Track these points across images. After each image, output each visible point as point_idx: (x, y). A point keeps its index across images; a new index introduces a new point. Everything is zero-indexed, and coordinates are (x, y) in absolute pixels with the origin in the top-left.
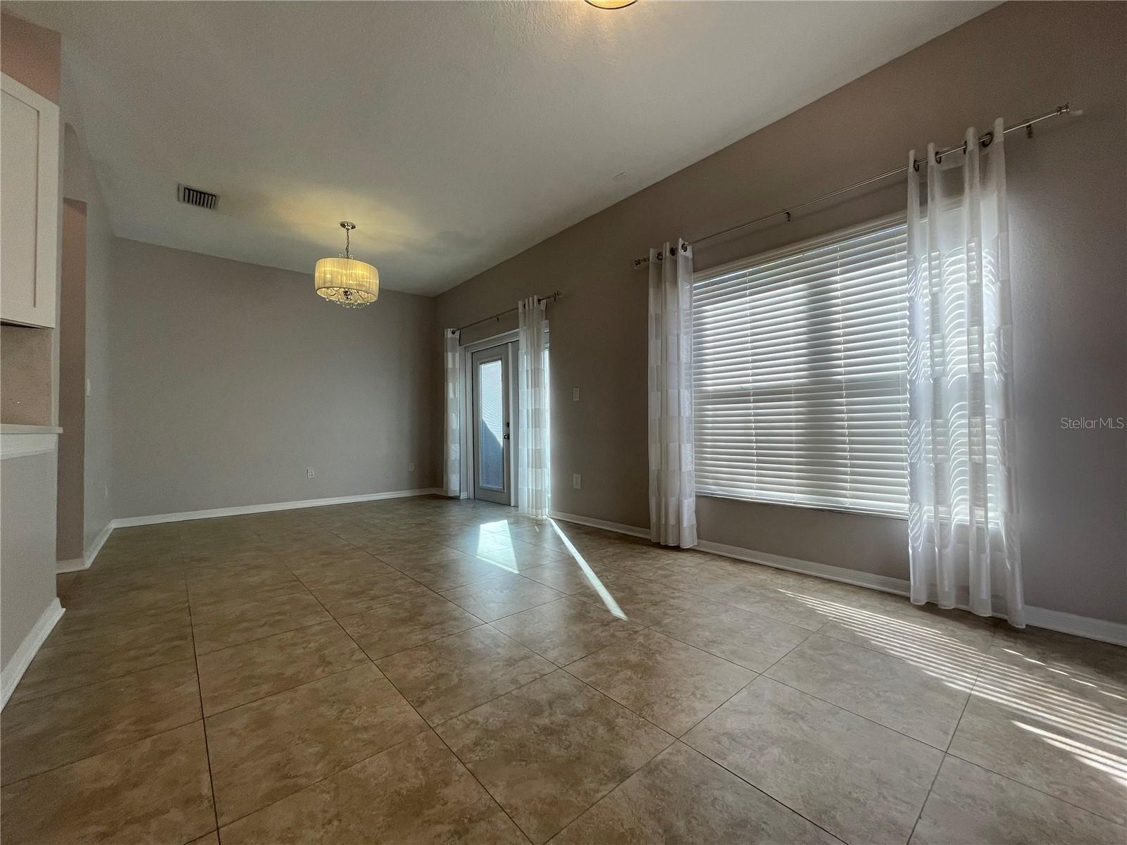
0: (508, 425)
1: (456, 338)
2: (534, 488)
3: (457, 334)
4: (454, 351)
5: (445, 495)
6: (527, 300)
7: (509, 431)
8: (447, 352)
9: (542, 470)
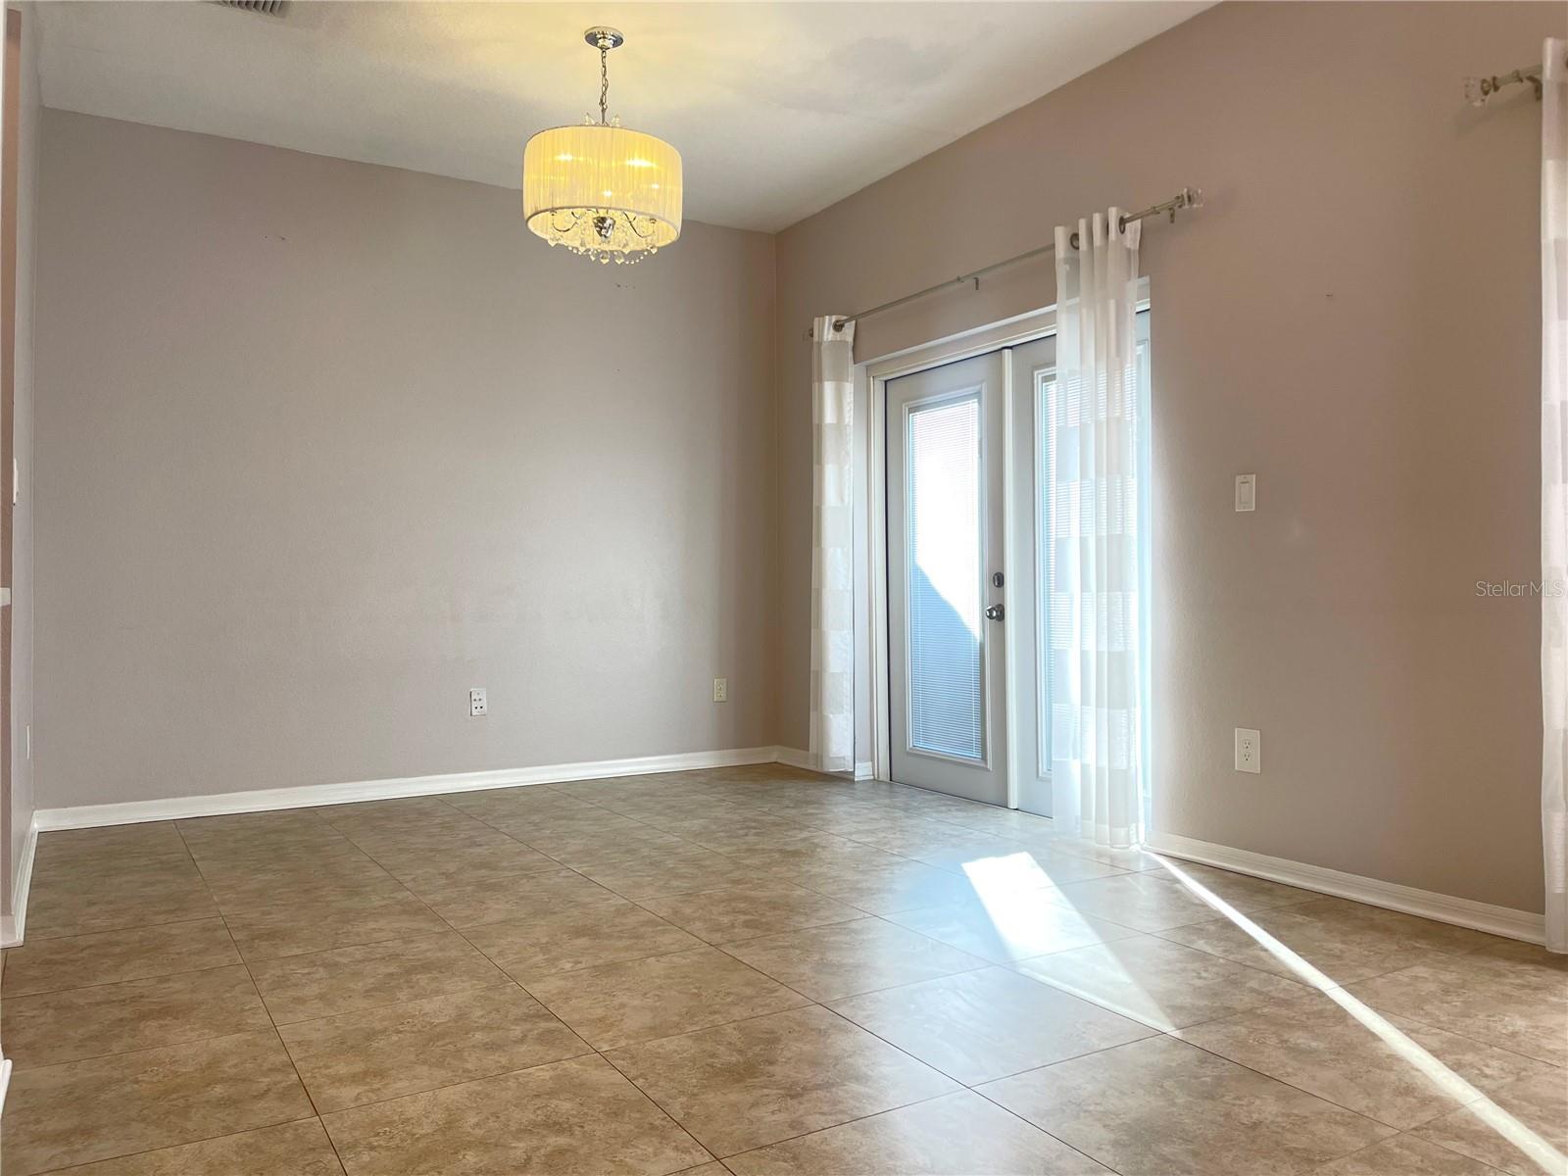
0: (999, 580)
1: (844, 342)
2: (1105, 763)
3: (849, 331)
4: (839, 378)
5: (812, 767)
6: (1082, 223)
7: (1002, 596)
8: (821, 381)
9: (1129, 712)
